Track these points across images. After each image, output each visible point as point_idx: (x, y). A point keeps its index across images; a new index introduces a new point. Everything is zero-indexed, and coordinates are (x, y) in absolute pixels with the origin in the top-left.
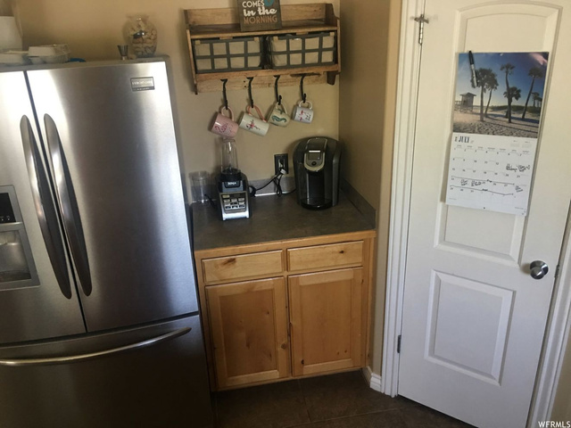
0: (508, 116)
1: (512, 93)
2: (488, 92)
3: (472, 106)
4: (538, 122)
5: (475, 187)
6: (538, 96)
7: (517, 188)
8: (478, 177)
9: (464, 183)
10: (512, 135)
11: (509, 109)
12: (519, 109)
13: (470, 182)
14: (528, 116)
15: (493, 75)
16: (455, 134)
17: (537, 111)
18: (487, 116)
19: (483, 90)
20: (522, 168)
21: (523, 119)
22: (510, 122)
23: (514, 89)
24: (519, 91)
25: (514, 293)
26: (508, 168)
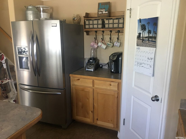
0: (148, 40)
1: (149, 32)
2: (144, 32)
3: (140, 37)
4: (155, 42)
5: (140, 65)
6: (156, 33)
7: (150, 66)
8: (141, 62)
10: (149, 47)
11: (149, 37)
12: (151, 37)
13: (139, 63)
15: (145, 26)
17: (155, 38)
18: (144, 40)
19: (143, 32)
20: (152, 59)
21: (152, 41)
22: (149, 42)
24: (151, 31)
25: (151, 108)
26: (148, 59)
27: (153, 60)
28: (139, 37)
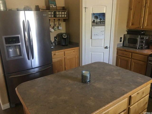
0: (100, 23)
1: (100, 19)
4: (105, 23)
6: (104, 19)
7: (103, 34)
8: (97, 33)
9: (95, 35)
10: (101, 26)
11: (100, 22)
12: (102, 22)
14: (103, 23)
15: (98, 17)
16: (92, 27)
17: (104, 22)
18: (97, 23)
19: (96, 19)
21: (102, 23)
23: (101, 19)
25: (104, 53)
26: (101, 31)
27: (104, 31)
28: (94, 22)
